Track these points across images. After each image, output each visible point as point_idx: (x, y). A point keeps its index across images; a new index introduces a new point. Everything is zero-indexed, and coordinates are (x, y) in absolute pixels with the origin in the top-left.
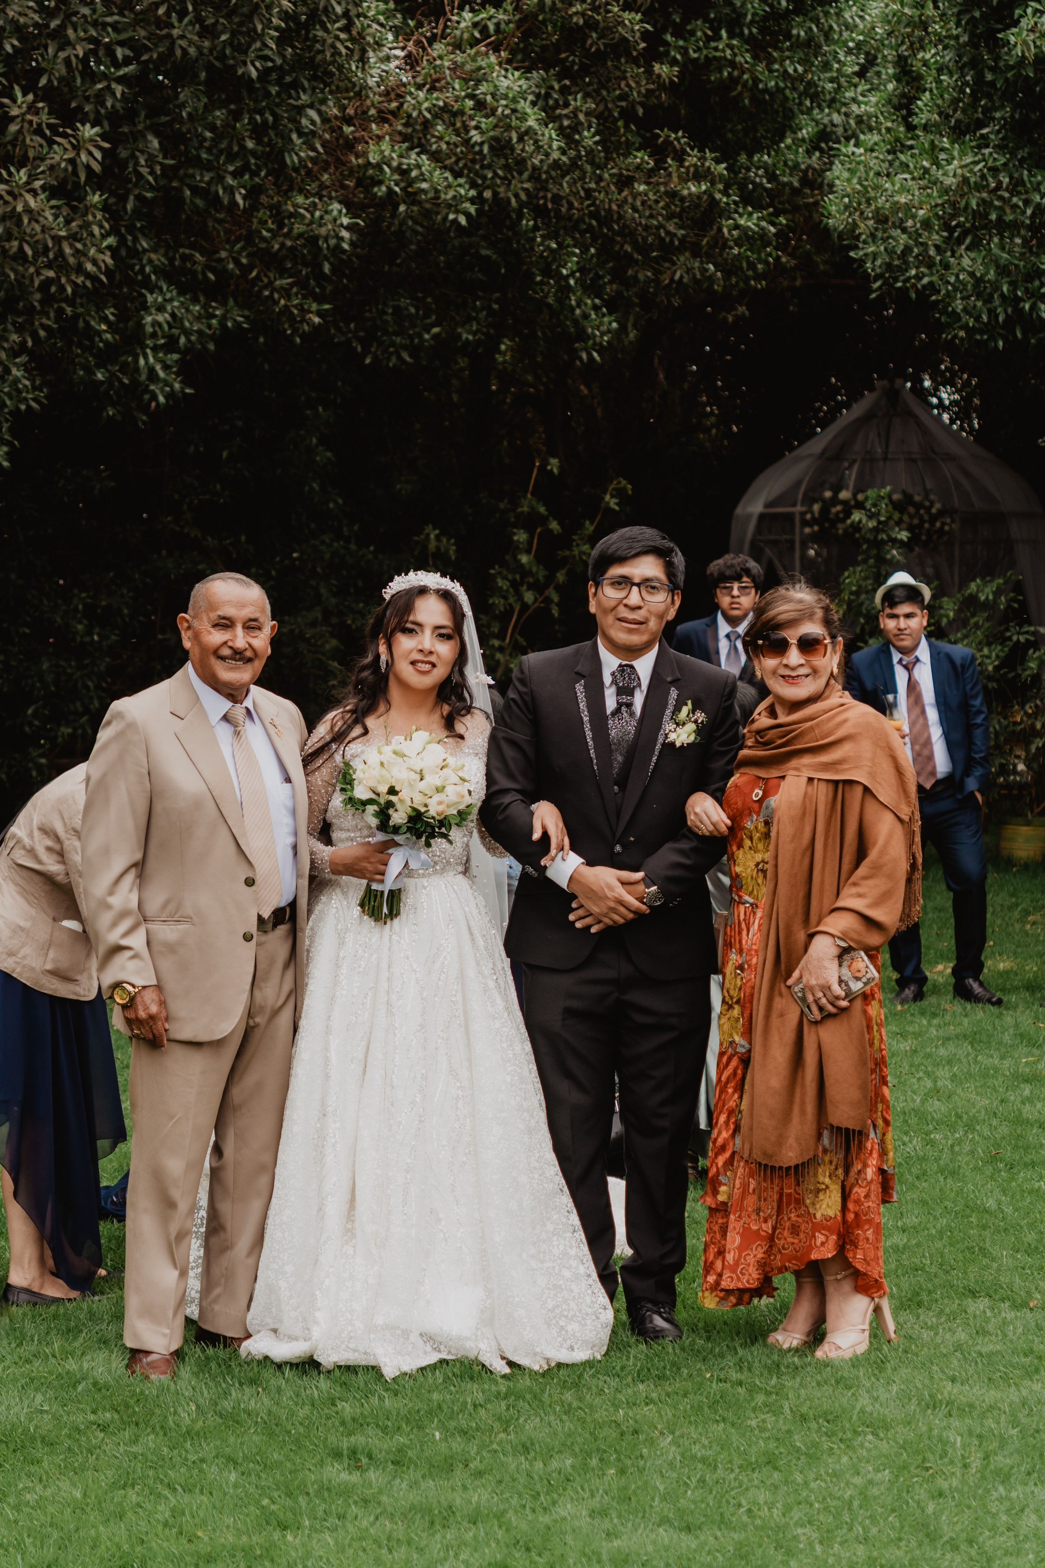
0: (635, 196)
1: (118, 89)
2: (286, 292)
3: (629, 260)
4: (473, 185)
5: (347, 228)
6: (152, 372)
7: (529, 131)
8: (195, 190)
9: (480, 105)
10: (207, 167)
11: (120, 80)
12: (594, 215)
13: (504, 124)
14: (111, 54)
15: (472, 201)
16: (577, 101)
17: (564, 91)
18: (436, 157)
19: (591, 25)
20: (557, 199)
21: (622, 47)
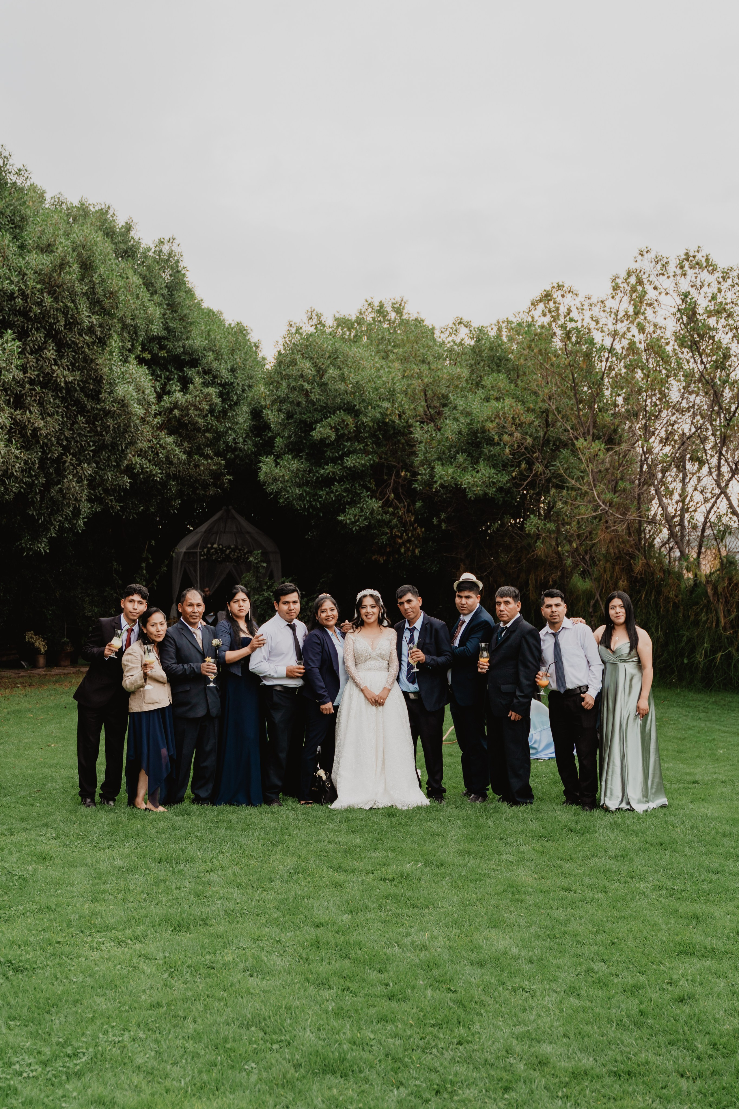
0: (200, 470)
1: (91, 454)
2: (111, 501)
3: (198, 488)
4: (160, 469)
5: (130, 483)
6: (79, 525)
7: (177, 454)
8: (99, 476)
9: (161, 446)
10: (103, 470)
11: (91, 451)
12: (189, 476)
13: (168, 452)
14: (89, 444)
15: (160, 473)
16: (186, 444)
17: (181, 441)
18: (149, 461)
19: (189, 422)
20: (179, 471)
21: (198, 430)
